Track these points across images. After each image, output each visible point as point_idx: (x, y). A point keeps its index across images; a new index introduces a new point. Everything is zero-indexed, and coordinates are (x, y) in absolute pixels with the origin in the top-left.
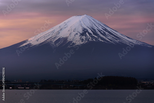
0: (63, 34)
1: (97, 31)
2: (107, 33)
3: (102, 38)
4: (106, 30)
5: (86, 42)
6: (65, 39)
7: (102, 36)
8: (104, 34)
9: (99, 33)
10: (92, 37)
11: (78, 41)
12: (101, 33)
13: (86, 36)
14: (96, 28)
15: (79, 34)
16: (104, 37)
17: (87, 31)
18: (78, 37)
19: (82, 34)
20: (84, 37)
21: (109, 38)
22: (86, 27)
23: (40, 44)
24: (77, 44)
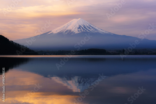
0: (69, 28)
1: (86, 26)
2: (91, 27)
3: (88, 30)
4: (90, 26)
5: (81, 32)
6: (70, 31)
7: (88, 29)
8: (89, 28)
9: (87, 27)
10: (83, 29)
11: (76, 31)
12: (88, 27)
13: (80, 29)
14: (85, 25)
15: (77, 28)
16: (89, 29)
17: (81, 26)
18: (76, 30)
19: (79, 28)
20: (79, 30)
21: (92, 30)
22: (80, 25)
23: (58, 33)
24: (76, 33)
